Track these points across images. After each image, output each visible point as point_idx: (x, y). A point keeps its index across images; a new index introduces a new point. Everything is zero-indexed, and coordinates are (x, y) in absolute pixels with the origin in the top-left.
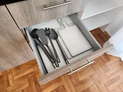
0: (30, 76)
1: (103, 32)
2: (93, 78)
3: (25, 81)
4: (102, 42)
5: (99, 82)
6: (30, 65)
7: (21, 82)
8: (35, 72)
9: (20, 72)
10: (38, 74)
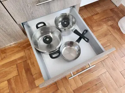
0: (19, 62)
1: (118, 6)
2: (104, 63)
3: (12, 68)
4: (117, 19)
5: (114, 69)
6: (20, 49)
7: (7, 69)
8: (26, 57)
9: (6, 57)
10: (30, 59)
